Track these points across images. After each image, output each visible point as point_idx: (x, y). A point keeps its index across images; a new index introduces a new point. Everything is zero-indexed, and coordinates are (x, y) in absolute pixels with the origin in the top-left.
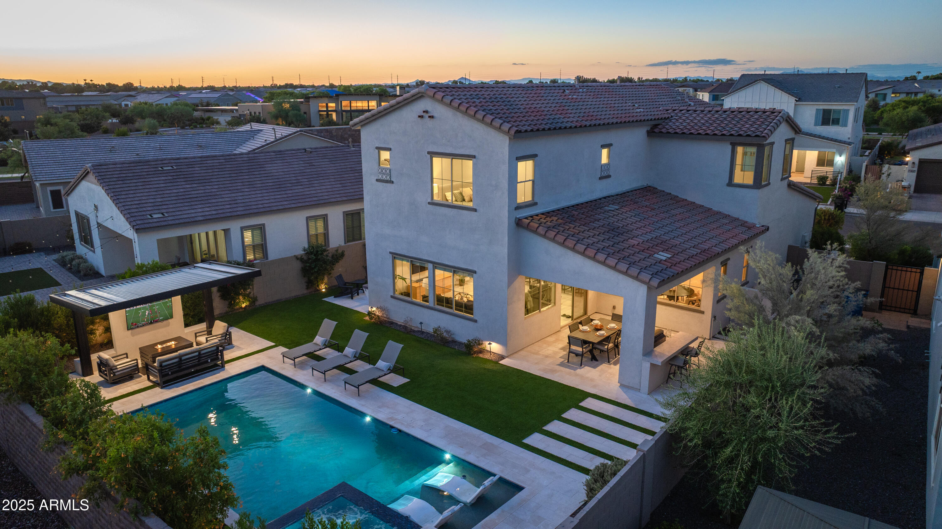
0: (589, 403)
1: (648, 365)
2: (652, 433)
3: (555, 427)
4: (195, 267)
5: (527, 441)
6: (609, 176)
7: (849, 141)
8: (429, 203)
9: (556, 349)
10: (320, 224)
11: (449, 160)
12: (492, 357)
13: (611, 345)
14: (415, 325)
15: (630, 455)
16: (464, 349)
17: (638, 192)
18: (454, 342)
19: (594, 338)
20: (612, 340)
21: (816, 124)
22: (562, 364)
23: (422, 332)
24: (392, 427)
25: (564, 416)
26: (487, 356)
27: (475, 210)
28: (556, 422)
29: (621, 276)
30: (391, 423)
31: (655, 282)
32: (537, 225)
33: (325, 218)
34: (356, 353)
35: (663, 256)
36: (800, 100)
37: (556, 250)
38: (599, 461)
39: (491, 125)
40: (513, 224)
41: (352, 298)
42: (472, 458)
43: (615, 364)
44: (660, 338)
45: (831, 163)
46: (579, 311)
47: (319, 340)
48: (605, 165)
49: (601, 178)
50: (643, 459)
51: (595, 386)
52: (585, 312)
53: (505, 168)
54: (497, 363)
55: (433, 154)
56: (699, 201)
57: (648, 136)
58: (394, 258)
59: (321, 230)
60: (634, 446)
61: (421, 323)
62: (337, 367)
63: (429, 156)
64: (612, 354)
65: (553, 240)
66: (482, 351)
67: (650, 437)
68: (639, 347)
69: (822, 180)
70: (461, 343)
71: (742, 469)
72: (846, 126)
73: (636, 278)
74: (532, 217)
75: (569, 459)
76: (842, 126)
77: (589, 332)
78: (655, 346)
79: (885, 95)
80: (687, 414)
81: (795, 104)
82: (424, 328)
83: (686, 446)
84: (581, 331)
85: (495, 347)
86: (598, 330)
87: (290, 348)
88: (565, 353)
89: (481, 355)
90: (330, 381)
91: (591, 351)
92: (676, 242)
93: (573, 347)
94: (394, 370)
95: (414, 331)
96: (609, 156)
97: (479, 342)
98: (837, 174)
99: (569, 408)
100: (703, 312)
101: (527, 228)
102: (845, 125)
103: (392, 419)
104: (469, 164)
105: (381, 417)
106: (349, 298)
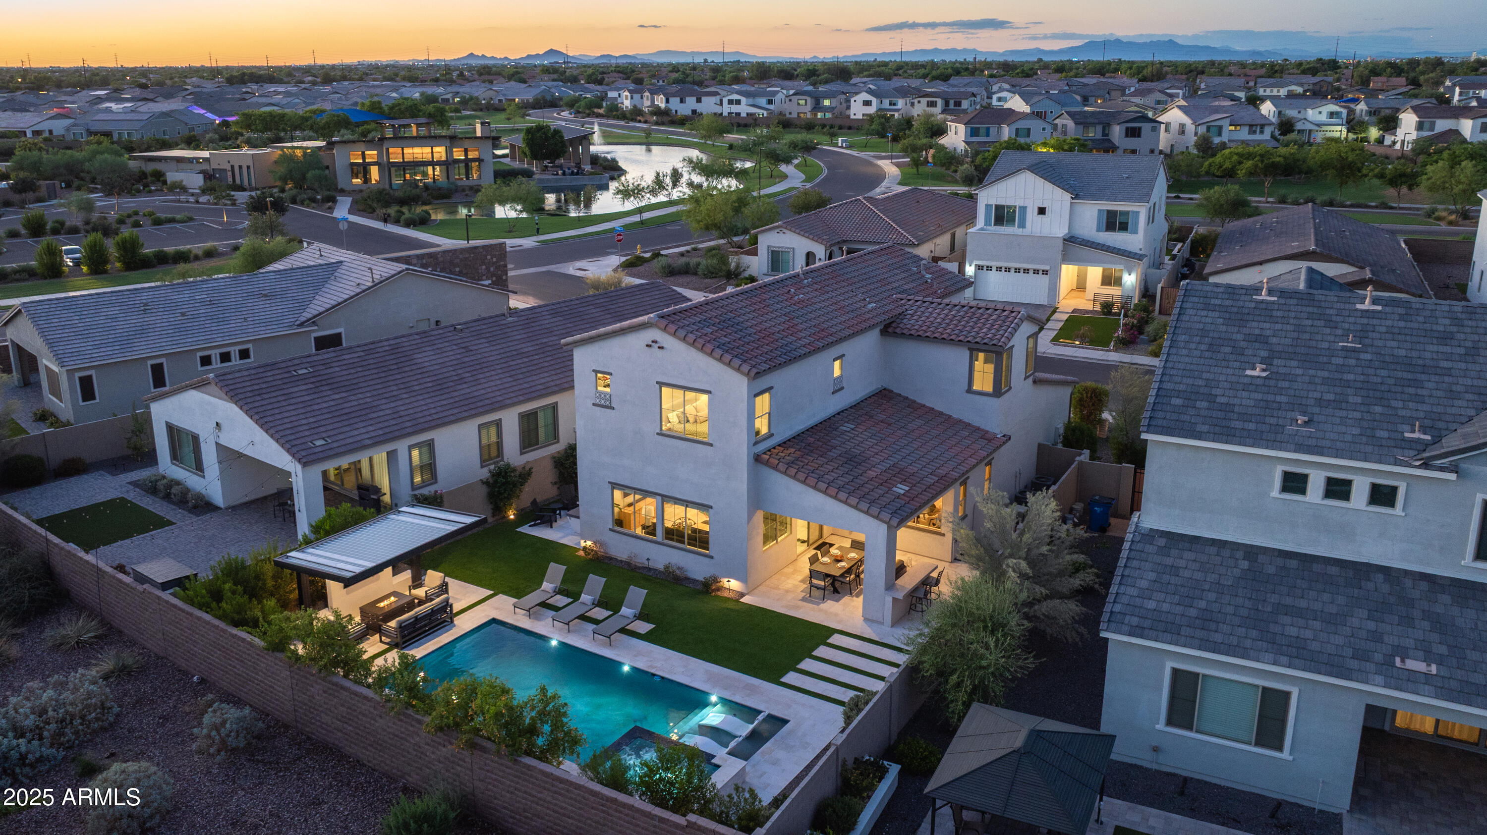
0: (836, 639)
1: (891, 599)
2: (896, 665)
3: (807, 664)
4: (399, 512)
5: (783, 680)
6: (842, 388)
7: (1141, 252)
8: (658, 434)
9: (797, 583)
10: (493, 430)
11: (682, 392)
12: (732, 595)
13: (853, 576)
14: (641, 560)
15: (879, 687)
16: (700, 587)
17: (872, 400)
18: (687, 579)
19: (837, 570)
20: (854, 572)
21: (1098, 230)
22: (804, 599)
23: (649, 569)
24: (654, 675)
25: (814, 653)
26: (725, 594)
27: (711, 445)
28: (808, 660)
29: (862, 515)
30: (653, 671)
31: (895, 522)
32: (777, 462)
33: (498, 424)
34: (594, 600)
35: (901, 489)
36: (1076, 197)
37: (796, 487)
38: (852, 693)
39: (729, 364)
40: (752, 460)
41: (551, 527)
42: (738, 699)
43: (857, 596)
44: (900, 569)
45: (1118, 282)
46: (815, 535)
47: (547, 586)
48: (838, 378)
49: (833, 393)
50: (890, 689)
51: (840, 622)
52: (821, 536)
53: (743, 406)
54: (737, 601)
55: (661, 384)
56: (938, 407)
57: (882, 335)
58: (613, 488)
59: (494, 438)
60: (882, 678)
61: (648, 559)
62: (578, 618)
63: (658, 386)
64: (853, 585)
65: (794, 477)
66: (719, 589)
67: (895, 670)
68: (882, 583)
69: (1107, 307)
70: (695, 581)
71: (966, 691)
72: (1137, 233)
73: (877, 517)
74: (769, 450)
75: (824, 694)
76: (1131, 233)
77: (830, 563)
78: (896, 579)
79: (1220, 128)
80: (923, 650)
81: (1071, 203)
82: (652, 564)
83: (923, 676)
84: (821, 563)
85: (734, 585)
86: (839, 561)
87: (519, 598)
88: (805, 586)
89: (719, 593)
90: (575, 631)
91: (833, 584)
92: (913, 469)
93: (815, 581)
94: (642, 616)
95: (639, 568)
96: (842, 368)
97: (715, 580)
98: (1126, 300)
99: (817, 646)
100: (943, 535)
101: (767, 463)
102: (1135, 232)
103: (651, 666)
104: (704, 398)
105: (641, 665)
106: (547, 526)
